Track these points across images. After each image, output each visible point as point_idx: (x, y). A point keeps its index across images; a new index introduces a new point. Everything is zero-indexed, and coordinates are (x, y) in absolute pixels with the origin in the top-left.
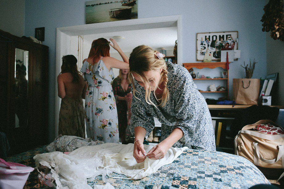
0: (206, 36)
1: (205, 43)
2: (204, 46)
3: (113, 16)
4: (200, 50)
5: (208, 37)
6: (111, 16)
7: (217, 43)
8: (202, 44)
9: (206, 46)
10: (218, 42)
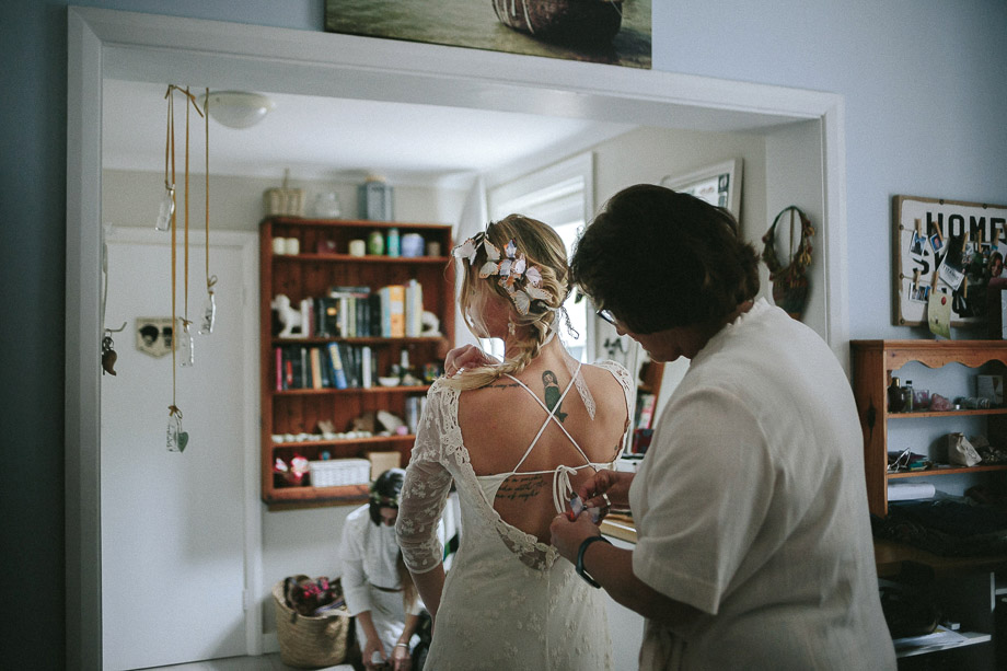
0: (929, 215)
1: (926, 246)
2: (926, 259)
3: (517, 24)
4: (912, 275)
5: (935, 219)
6: (506, 18)
7: (968, 253)
8: (917, 249)
9: (931, 260)
10: (969, 249)
